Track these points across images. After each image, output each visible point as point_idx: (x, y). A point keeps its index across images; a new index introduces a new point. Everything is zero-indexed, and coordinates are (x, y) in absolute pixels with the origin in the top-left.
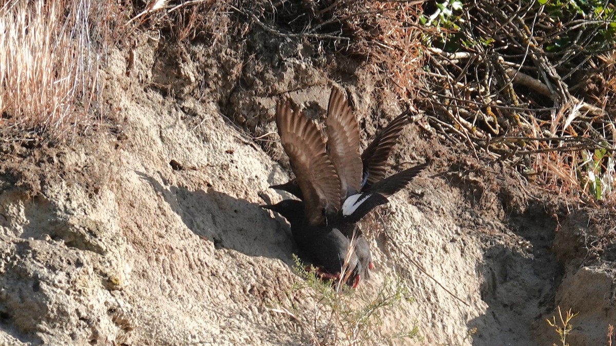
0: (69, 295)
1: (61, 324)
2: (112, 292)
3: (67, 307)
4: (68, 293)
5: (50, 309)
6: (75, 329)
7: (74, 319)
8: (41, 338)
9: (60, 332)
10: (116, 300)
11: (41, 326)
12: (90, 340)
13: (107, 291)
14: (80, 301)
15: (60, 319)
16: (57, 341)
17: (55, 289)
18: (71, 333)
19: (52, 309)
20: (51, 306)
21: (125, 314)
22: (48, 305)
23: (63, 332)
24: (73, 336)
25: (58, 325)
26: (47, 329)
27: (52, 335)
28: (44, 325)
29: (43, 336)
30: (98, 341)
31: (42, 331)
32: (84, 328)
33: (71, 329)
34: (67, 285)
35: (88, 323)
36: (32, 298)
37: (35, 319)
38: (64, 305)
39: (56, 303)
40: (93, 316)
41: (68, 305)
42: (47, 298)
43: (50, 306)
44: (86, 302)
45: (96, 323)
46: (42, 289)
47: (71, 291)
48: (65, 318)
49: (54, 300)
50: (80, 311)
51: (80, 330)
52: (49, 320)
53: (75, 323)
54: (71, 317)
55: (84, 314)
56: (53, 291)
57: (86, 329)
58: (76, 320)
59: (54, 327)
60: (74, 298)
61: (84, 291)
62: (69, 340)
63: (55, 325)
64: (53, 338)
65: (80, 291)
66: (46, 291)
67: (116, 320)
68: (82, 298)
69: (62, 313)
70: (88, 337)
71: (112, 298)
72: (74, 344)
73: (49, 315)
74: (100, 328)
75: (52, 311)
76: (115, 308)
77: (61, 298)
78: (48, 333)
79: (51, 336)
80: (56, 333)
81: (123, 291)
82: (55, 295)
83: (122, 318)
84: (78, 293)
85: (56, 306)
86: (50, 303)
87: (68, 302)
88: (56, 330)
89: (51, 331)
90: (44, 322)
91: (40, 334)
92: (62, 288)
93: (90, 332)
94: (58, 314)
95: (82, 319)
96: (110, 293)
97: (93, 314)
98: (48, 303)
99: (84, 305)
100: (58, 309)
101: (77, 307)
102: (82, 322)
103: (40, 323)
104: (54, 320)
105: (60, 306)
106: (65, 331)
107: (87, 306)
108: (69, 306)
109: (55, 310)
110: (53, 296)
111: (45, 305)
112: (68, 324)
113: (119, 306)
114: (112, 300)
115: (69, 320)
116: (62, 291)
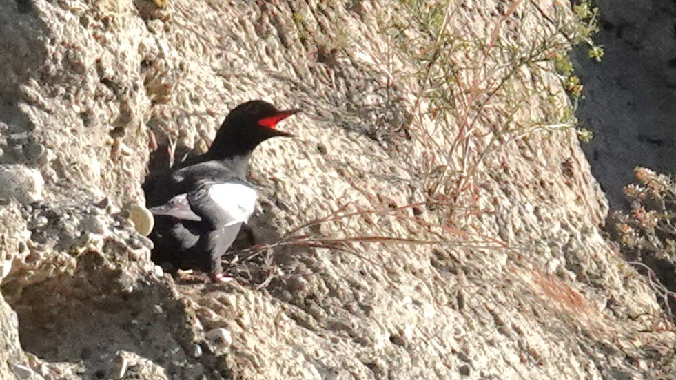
0: (85, 26)
1: (68, 90)
2: (150, 23)
3: (84, 54)
4: (84, 22)
5: (50, 55)
6: (91, 102)
7: (92, 80)
8: (27, 116)
9: (64, 107)
10: (157, 41)
11: (28, 88)
12: (112, 128)
13: (140, 20)
14: (104, 43)
15: (68, 80)
16: (58, 126)
17: (62, 12)
18: (84, 110)
19: (54, 55)
20: (53, 49)
21: (170, 73)
22: (48, 46)
23: (69, 106)
24: (86, 117)
25: (62, 90)
26: (41, 98)
27: (49, 112)
28: (33, 89)
29: (31, 113)
30: (126, 130)
31: (30, 102)
32: (106, 101)
33: (84, 103)
34: (84, 5)
35: (115, 92)
36: (16, 25)
37: (18, 72)
38: (79, 48)
39: (63, 43)
40: (125, 76)
41: (85, 49)
42: (48, 31)
43: (51, 49)
44: (114, 45)
45: (131, 94)
46: (37, 8)
47: (91, 20)
48: (77, 77)
49: (60, 37)
50: (104, 64)
51: (100, 105)
52: (45, 78)
53: (93, 90)
54: (89, 76)
55: (109, 72)
56: (58, 15)
57: (111, 103)
58: (95, 83)
59: (53, 95)
60: (95, 35)
61: (113, 21)
62: (79, 125)
63: (56, 91)
64: (51, 120)
65: (105, 21)
66: (45, 15)
67: (150, 85)
68: (108, 35)
69: (72, 65)
70: (112, 121)
71: (151, 35)
72: (87, 133)
73: (48, 68)
74: (135, 103)
75: (55, 61)
76: (154, 57)
77: (73, 33)
78: (41, 107)
79: (47, 115)
80: (57, 107)
81: (167, 23)
82: (61, 25)
83: (163, 81)
84: (102, 25)
85: (64, 49)
86: (53, 42)
87: (86, 45)
88: (58, 101)
89: (47, 104)
90: (34, 82)
91: (25, 108)
92: (73, 11)
93: (116, 109)
94: (65, 67)
95: (105, 81)
96: (146, 23)
97: (126, 73)
98: (49, 40)
99: (111, 50)
100: (66, 55)
101: (97, 56)
102: (104, 88)
103: (29, 84)
104: (56, 79)
105: (71, 51)
106: (74, 106)
107: (115, 54)
108: (88, 52)
109: (60, 57)
110: (58, 27)
111: (41, 45)
112: (82, 92)
113: (161, 55)
114: (149, 42)
115: (84, 82)
116: (74, 18)
